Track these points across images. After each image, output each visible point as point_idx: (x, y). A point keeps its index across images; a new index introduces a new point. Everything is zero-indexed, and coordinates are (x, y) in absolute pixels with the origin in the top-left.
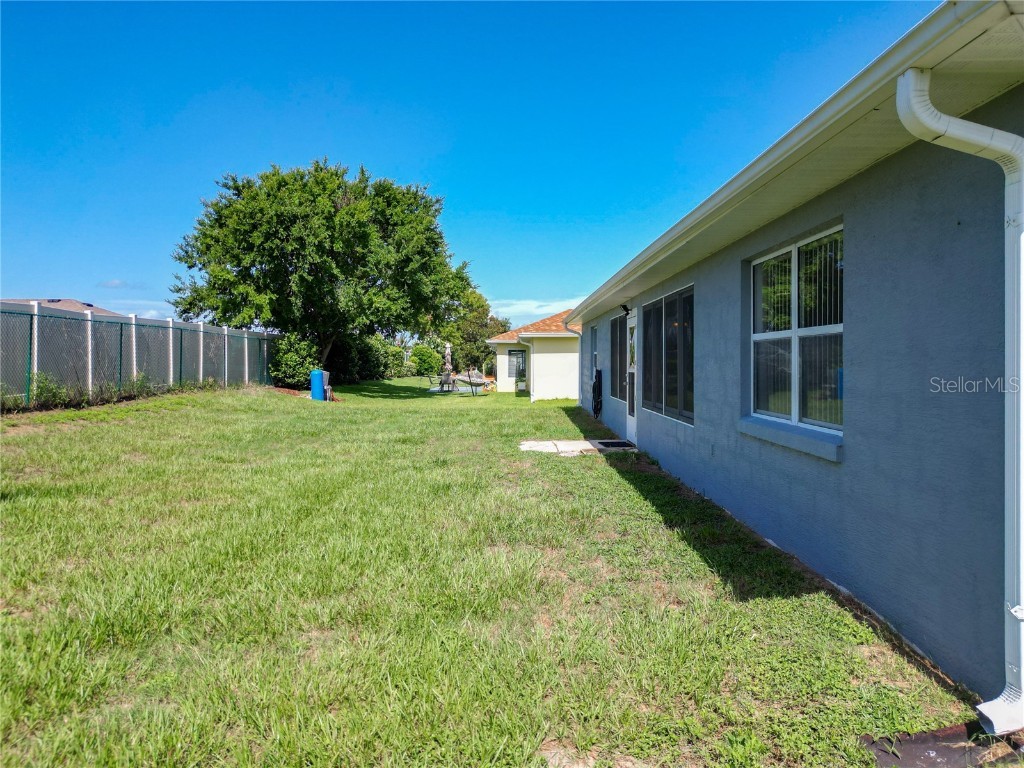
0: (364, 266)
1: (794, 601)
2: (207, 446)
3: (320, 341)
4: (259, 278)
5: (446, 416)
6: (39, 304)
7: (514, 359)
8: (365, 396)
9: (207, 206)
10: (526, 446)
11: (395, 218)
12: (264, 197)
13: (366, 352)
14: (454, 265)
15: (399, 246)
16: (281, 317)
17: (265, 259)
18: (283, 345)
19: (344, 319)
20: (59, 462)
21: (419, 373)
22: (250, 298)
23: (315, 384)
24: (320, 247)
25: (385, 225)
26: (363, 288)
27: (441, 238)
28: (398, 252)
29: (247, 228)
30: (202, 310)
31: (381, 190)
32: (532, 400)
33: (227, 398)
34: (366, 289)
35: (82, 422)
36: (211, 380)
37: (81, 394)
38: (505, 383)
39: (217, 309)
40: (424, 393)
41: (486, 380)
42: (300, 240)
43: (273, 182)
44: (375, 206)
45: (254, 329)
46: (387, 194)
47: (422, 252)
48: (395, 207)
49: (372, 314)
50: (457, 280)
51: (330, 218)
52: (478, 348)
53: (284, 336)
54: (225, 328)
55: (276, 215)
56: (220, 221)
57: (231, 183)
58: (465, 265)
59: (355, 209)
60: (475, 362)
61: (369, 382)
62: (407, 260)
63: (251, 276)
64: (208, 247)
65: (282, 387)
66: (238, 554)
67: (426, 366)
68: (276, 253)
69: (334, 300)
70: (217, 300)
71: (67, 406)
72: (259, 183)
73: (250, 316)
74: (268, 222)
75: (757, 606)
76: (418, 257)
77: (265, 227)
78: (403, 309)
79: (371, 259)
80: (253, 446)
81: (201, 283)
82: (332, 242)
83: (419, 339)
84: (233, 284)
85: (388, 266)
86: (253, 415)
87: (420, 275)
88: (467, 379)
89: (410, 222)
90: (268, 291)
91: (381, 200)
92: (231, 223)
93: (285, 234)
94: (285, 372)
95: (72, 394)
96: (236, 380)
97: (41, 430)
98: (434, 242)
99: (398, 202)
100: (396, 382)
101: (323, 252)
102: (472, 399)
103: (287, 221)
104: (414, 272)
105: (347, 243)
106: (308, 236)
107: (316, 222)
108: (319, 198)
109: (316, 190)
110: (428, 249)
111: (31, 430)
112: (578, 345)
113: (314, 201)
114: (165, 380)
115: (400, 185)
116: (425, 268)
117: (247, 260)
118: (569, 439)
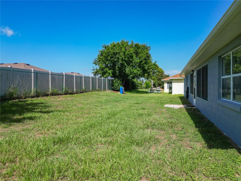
0: (132, 63)
1: (225, 150)
2: (95, 103)
3: (123, 81)
4: (109, 67)
5: (149, 98)
6: (65, 73)
7: (169, 84)
8: (132, 93)
9: (99, 51)
10: (166, 106)
11: (139, 52)
12: (111, 49)
13: (133, 83)
14: (153, 62)
15: (140, 58)
16: (114, 75)
17: (111, 62)
18: (115, 81)
19: (128, 75)
20: (65, 105)
21: (146, 88)
22: (108, 71)
23: (121, 90)
24: (122, 59)
25: (137, 53)
26: (131, 68)
27: (150, 56)
28: (139, 59)
29: (107, 56)
30: (98, 74)
31: (136, 45)
32: (172, 95)
33: (102, 93)
34: (132, 68)
35: (72, 97)
36: (99, 89)
37: (73, 91)
38: (166, 90)
39: (101, 74)
40: (147, 92)
41: (161, 90)
42: (118, 58)
43: (113, 45)
44: (135, 49)
45: (109, 78)
46: (137, 46)
47: (145, 59)
48: (139, 49)
49: (133, 74)
50: (154, 66)
51: (124, 53)
52: (161, 82)
53: (115, 79)
54: (102, 78)
55: (113, 53)
56: (102, 55)
57: (104, 46)
58: (156, 62)
59: (130, 50)
60: (160, 85)
61: (134, 90)
62: (142, 61)
63: (108, 66)
64: (100, 61)
65: (114, 91)
66: (91, 126)
67: (148, 86)
68: (113, 61)
69: (125, 71)
70: (101, 72)
71: (70, 94)
72: (110, 46)
73: (107, 75)
74: (111, 54)
75: (213, 151)
76: (144, 60)
77: (111, 55)
78: (141, 73)
79: (133, 62)
80: (104, 103)
81: (98, 68)
82: (125, 58)
83: (147, 80)
84: (104, 68)
85: (137, 63)
86: (107, 96)
87: (145, 65)
88: (156, 89)
89: (143, 53)
90: (111, 70)
91: (136, 48)
92: (104, 55)
93: (115, 57)
94: (115, 87)
95: (71, 92)
96: (105, 89)
97: (64, 99)
98: (148, 57)
99: (140, 48)
100: (140, 90)
101: (123, 61)
102: (157, 94)
103: (115, 54)
104: (143, 64)
105: (128, 58)
106: (120, 57)
107: (122, 54)
108: (122, 48)
109: (122, 47)
110: (147, 58)
111: (62, 99)
112: (184, 81)
113: (121, 49)
114: (90, 89)
115: (141, 44)
116: (146, 63)
117: (107, 63)
118: (178, 104)
